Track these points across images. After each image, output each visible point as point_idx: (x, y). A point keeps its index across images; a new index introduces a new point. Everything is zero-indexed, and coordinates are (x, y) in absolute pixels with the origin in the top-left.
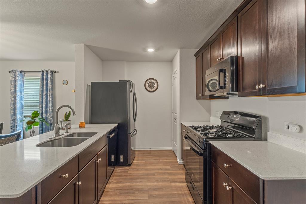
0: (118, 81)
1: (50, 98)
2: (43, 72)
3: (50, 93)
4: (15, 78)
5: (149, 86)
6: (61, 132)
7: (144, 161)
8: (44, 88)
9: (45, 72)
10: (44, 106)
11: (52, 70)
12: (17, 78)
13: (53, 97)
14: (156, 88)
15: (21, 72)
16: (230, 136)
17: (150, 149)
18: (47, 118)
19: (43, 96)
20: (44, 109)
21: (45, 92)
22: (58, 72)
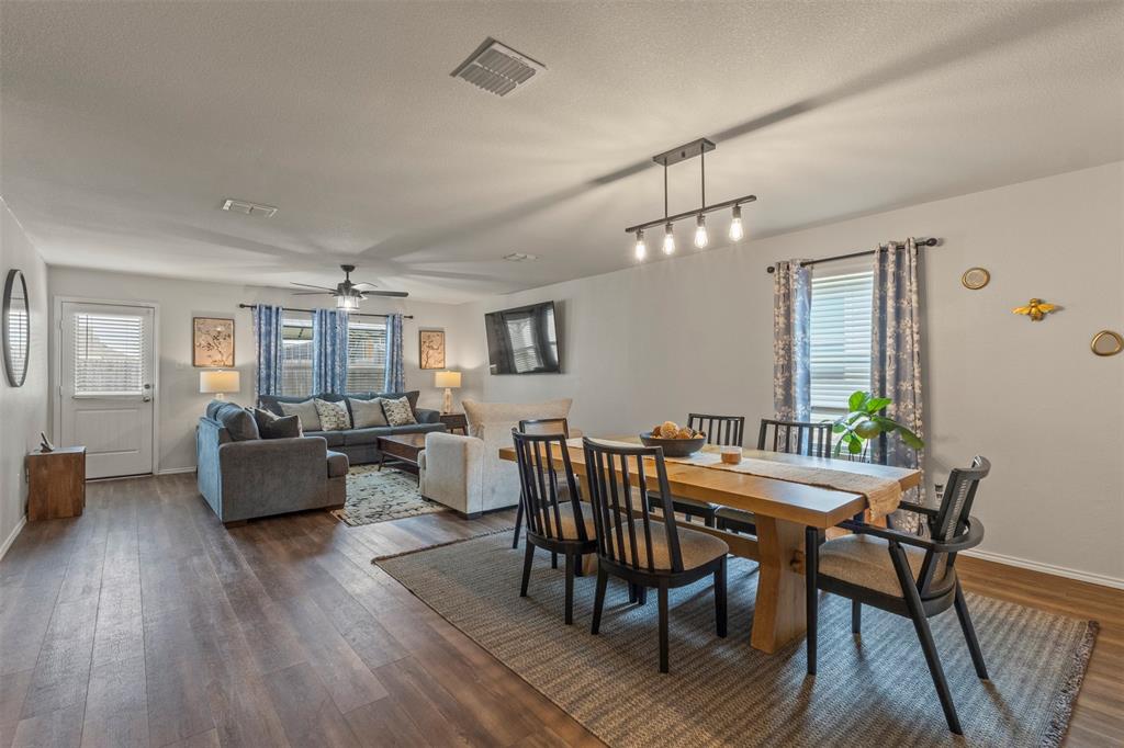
2: (884, 251)
3: (911, 325)
4: (787, 285)
8: (890, 310)
9: (889, 250)
10: (889, 373)
12: (793, 286)
13: (926, 339)
15: (803, 265)
18: (900, 419)
19: (884, 337)
20: (890, 387)
21: (891, 324)
22: (945, 241)
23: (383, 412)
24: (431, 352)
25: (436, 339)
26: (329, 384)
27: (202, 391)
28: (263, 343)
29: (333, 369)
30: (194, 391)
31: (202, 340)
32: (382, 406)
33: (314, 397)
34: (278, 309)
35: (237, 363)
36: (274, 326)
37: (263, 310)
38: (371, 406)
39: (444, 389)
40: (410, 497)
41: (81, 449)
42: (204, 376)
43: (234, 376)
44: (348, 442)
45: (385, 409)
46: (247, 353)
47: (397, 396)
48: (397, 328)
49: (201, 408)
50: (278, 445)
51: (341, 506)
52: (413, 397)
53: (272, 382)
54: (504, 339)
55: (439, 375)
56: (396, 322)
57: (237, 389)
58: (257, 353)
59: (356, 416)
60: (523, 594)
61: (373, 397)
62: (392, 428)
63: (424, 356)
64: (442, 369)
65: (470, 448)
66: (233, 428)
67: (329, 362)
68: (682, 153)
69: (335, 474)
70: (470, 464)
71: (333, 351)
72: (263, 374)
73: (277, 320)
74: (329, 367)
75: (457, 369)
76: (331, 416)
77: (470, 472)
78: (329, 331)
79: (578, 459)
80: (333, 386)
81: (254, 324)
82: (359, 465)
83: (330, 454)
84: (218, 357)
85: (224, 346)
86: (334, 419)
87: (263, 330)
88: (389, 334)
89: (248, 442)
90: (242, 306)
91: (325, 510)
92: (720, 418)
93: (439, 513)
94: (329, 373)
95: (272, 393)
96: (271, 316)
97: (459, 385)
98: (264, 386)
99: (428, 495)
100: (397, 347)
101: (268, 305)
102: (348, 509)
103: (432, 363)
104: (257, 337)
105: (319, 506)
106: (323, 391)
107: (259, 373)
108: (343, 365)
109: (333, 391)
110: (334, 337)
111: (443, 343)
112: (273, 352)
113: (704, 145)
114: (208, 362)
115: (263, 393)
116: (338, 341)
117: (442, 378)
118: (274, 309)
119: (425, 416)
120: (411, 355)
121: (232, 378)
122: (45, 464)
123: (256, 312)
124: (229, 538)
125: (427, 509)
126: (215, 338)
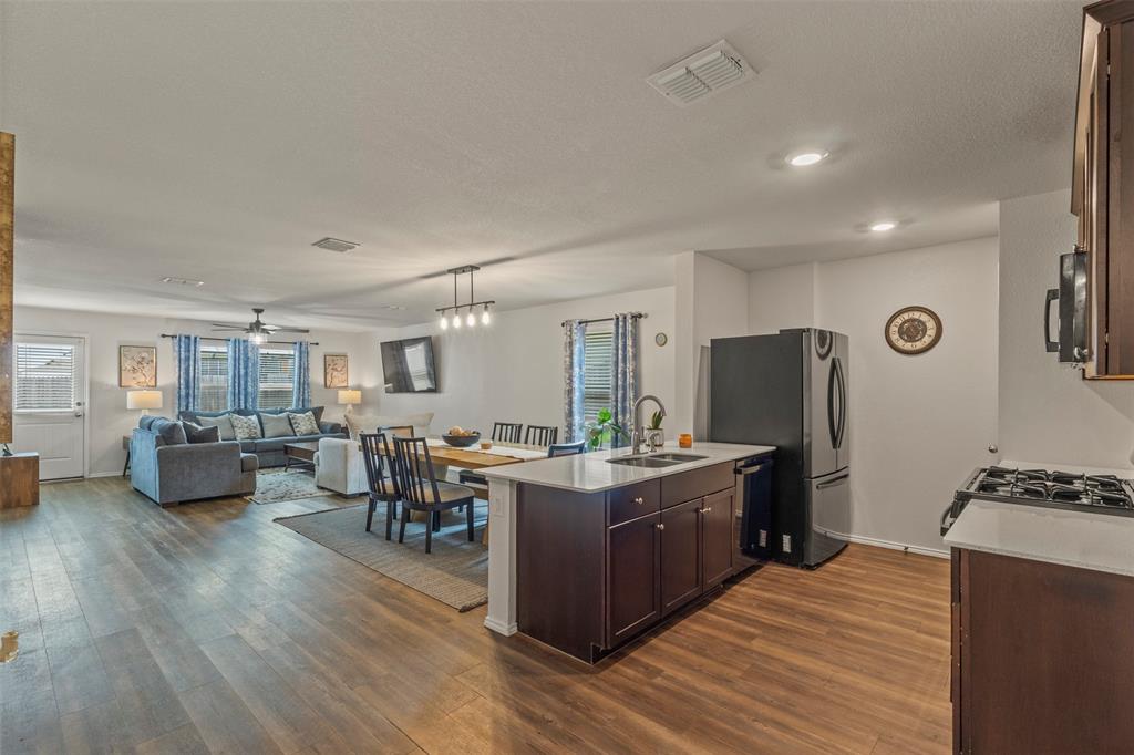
0: (778, 333)
1: (630, 380)
2: (618, 319)
3: (630, 367)
4: (571, 336)
5: (901, 333)
6: (643, 448)
7: (864, 572)
8: (620, 357)
9: (621, 319)
10: (620, 396)
11: (635, 311)
12: (575, 337)
13: (637, 376)
14: (931, 339)
15: (580, 323)
16: (1085, 501)
17: (907, 548)
18: (624, 425)
19: (617, 374)
20: (619, 405)
21: (621, 365)
22: (646, 316)
23: (291, 425)
24: (335, 373)
25: (340, 363)
26: (242, 402)
27: (129, 407)
28: (183, 367)
29: (246, 389)
30: (122, 408)
31: (127, 365)
32: (290, 420)
33: (228, 412)
34: (196, 338)
35: (158, 384)
36: (192, 352)
37: (183, 339)
38: (280, 419)
39: (346, 405)
40: (308, 486)
41: (36, 454)
42: (130, 395)
43: (158, 395)
44: (258, 449)
45: (293, 421)
46: (169, 375)
47: (304, 411)
48: (304, 352)
49: (134, 421)
50: (204, 448)
51: (252, 493)
52: (318, 412)
53: (191, 400)
54: (401, 363)
55: (342, 394)
56: (303, 348)
57: (161, 406)
58: (177, 375)
59: (266, 427)
60: (368, 530)
61: (281, 412)
62: (299, 437)
63: (329, 377)
64: (346, 388)
65: (349, 448)
66: (167, 436)
67: (242, 382)
68: (463, 270)
69: (248, 470)
70: (349, 459)
71: (246, 374)
72: (183, 393)
73: (195, 347)
74: (242, 387)
75: (358, 388)
76: (244, 428)
77: (349, 465)
78: (242, 357)
79: (391, 447)
80: (245, 402)
81: (174, 350)
82: (269, 467)
83: (243, 455)
84: (143, 379)
85: (148, 370)
86: (247, 430)
87: (182, 356)
88: (297, 359)
89: (178, 446)
90: (164, 336)
91: (239, 496)
92: (507, 425)
93: (328, 496)
94: (242, 392)
95: (191, 409)
96: (189, 345)
97: (359, 402)
98: (183, 403)
99: (321, 485)
100: (304, 369)
101: (187, 334)
102: (258, 494)
103: (336, 383)
104: (177, 362)
105: (236, 492)
106: (236, 407)
107: (179, 392)
108: (255, 385)
109: (246, 407)
110: (246, 362)
111: (345, 366)
112: (192, 375)
113: (473, 268)
114: (133, 384)
115: (183, 409)
116: (250, 365)
117: (343, 395)
118: (192, 338)
119: (328, 428)
120: (316, 376)
121: (156, 397)
122: (10, 465)
123: (176, 341)
124: (166, 513)
125: (321, 493)
126: (139, 363)
